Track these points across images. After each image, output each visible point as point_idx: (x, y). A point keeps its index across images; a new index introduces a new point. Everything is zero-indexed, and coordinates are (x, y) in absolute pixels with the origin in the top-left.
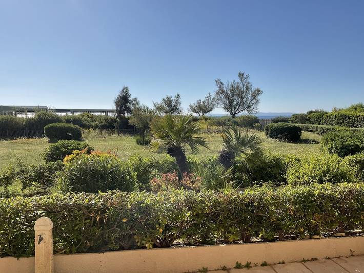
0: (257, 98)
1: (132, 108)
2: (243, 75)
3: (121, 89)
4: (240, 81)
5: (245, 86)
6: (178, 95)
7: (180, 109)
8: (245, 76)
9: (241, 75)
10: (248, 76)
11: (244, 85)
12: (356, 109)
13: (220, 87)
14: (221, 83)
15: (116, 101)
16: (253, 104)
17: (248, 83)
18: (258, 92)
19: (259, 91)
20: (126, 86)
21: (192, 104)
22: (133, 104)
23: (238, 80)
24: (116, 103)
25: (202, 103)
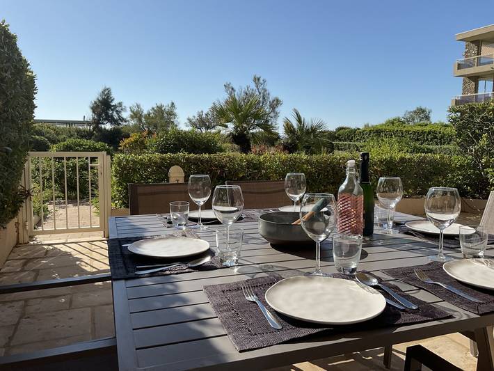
0: (277, 110)
1: (116, 117)
2: (259, 79)
3: (101, 90)
4: (255, 88)
5: (262, 94)
6: (173, 104)
7: (176, 123)
8: (261, 81)
9: (257, 80)
10: (264, 81)
11: (260, 93)
12: (393, 123)
13: (231, 94)
14: (232, 89)
15: (92, 106)
16: (271, 117)
17: (265, 90)
18: (277, 102)
19: (278, 100)
20: (108, 87)
21: (191, 117)
22: (117, 111)
23: (253, 86)
24: (92, 108)
25: (204, 116)
